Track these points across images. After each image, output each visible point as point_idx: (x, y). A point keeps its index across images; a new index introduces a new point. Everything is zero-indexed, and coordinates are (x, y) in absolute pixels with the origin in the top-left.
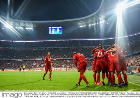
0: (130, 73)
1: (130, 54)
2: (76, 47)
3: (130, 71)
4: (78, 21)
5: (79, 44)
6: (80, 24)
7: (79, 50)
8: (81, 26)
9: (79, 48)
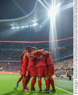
0: (59, 78)
1: (61, 58)
2: (8, 49)
3: (60, 75)
4: (11, 22)
5: (11, 46)
6: (13, 25)
7: (11, 53)
8: (13, 28)
9: (11, 51)
